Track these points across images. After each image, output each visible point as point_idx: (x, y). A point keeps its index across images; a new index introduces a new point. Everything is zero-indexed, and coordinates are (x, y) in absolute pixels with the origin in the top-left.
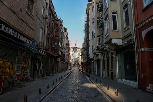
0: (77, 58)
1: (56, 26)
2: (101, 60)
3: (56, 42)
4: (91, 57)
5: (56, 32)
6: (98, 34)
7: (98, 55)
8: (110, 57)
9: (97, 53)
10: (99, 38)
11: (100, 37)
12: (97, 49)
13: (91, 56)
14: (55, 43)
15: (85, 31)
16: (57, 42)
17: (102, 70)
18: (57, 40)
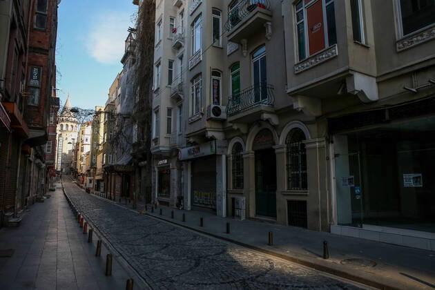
0: (67, 153)
1: (36, 7)
2: (224, 157)
3: (35, 77)
4: (161, 149)
5: (35, 29)
6: (216, 66)
7: (212, 139)
8: (281, 148)
9: (210, 134)
10: (218, 81)
11: (220, 78)
12: (212, 116)
13: (161, 144)
14: (32, 78)
15: (123, 61)
16: (38, 75)
17: (227, 192)
18: (39, 66)
